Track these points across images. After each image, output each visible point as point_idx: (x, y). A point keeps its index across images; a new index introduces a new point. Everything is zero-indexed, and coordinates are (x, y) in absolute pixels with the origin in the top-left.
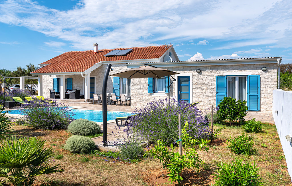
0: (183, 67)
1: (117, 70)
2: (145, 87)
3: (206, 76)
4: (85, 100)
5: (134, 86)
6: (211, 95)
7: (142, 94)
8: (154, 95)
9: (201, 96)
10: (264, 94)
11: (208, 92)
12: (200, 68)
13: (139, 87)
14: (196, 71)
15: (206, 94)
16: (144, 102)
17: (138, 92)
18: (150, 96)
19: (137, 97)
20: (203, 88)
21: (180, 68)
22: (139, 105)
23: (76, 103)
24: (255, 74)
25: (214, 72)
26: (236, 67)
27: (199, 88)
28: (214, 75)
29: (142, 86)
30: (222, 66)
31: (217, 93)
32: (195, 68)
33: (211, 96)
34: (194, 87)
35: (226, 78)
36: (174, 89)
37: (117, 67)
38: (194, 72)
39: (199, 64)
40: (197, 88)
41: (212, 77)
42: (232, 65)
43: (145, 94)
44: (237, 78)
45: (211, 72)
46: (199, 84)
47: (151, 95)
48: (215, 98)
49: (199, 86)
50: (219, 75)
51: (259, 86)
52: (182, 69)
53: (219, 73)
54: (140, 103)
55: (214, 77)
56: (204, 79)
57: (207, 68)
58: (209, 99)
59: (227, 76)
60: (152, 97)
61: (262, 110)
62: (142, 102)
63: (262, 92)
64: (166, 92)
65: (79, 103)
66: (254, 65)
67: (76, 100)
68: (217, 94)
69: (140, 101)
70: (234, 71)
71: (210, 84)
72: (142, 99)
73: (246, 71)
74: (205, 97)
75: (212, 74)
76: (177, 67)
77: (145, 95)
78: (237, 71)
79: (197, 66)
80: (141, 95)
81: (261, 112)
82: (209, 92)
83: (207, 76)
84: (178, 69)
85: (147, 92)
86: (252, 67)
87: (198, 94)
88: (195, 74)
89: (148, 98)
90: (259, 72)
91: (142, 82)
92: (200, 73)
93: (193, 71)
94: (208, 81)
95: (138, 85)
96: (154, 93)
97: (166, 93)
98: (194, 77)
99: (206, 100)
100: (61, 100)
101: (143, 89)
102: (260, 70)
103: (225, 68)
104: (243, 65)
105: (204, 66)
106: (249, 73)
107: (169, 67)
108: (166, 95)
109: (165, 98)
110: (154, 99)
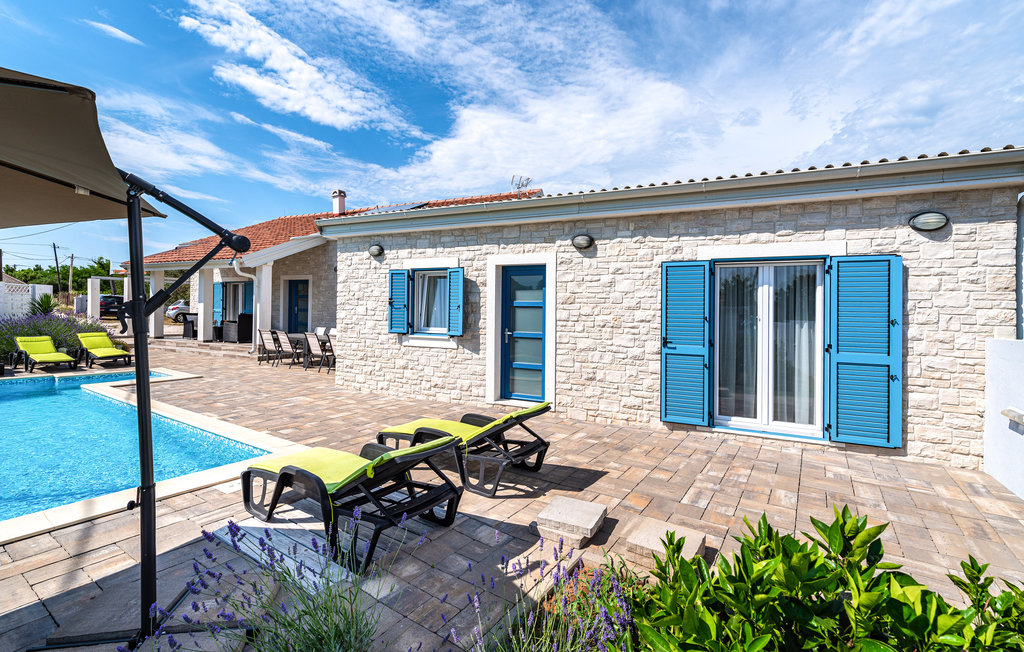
0: (520, 226)
2: (381, 308)
3: (613, 266)
4: (251, 347)
5: (347, 307)
6: (637, 351)
7: (371, 337)
9: (591, 354)
10: (925, 361)
11: (622, 339)
12: (589, 226)
13: (361, 310)
14: (569, 242)
15: (614, 348)
16: (377, 368)
17: (357, 328)
18: (398, 346)
19: (355, 346)
20: (601, 317)
21: (506, 229)
22: (360, 378)
24: (870, 250)
25: (651, 244)
26: (763, 216)
27: (584, 318)
28: (650, 256)
29: (371, 304)
30: (689, 213)
31: (665, 342)
32: (566, 228)
33: (635, 358)
34: (563, 315)
35: (712, 273)
36: (481, 321)
38: (562, 249)
39: (583, 208)
40: (575, 319)
41: (641, 270)
42: (740, 210)
43: (381, 338)
44: (766, 273)
45: (638, 245)
46: (585, 300)
47: (400, 342)
48: (656, 366)
49: (586, 310)
50: (678, 257)
51: (896, 314)
52: (515, 233)
53: (678, 249)
54: (365, 369)
55: (654, 269)
56: (606, 279)
57: (618, 229)
58: (631, 370)
59: (713, 262)
60: (403, 350)
61: (913, 447)
62: (371, 368)
63: (916, 348)
64: (452, 333)
66: (868, 205)
67: (238, 345)
68: (665, 351)
69: (363, 363)
70: (753, 236)
71: (633, 303)
72: (369, 354)
73: (819, 235)
74: (608, 357)
75: (641, 252)
77: (379, 341)
78: (765, 236)
79: (575, 222)
80: (368, 342)
81: (909, 458)
82: (630, 336)
83: (618, 265)
84: (499, 235)
85: (386, 329)
86: (854, 211)
87: (581, 345)
88: (567, 256)
89: (390, 352)
90: (898, 238)
91: (370, 289)
92: (589, 248)
93: (558, 242)
94: (623, 285)
95: (360, 302)
96: (413, 333)
97: (452, 336)
98: (563, 267)
99: (614, 376)
101: (375, 317)
102: (908, 230)
103: (706, 223)
104: (803, 205)
105: (605, 220)
106: (833, 243)
107: (463, 230)
108: (453, 344)
109: (449, 355)
110: (409, 357)
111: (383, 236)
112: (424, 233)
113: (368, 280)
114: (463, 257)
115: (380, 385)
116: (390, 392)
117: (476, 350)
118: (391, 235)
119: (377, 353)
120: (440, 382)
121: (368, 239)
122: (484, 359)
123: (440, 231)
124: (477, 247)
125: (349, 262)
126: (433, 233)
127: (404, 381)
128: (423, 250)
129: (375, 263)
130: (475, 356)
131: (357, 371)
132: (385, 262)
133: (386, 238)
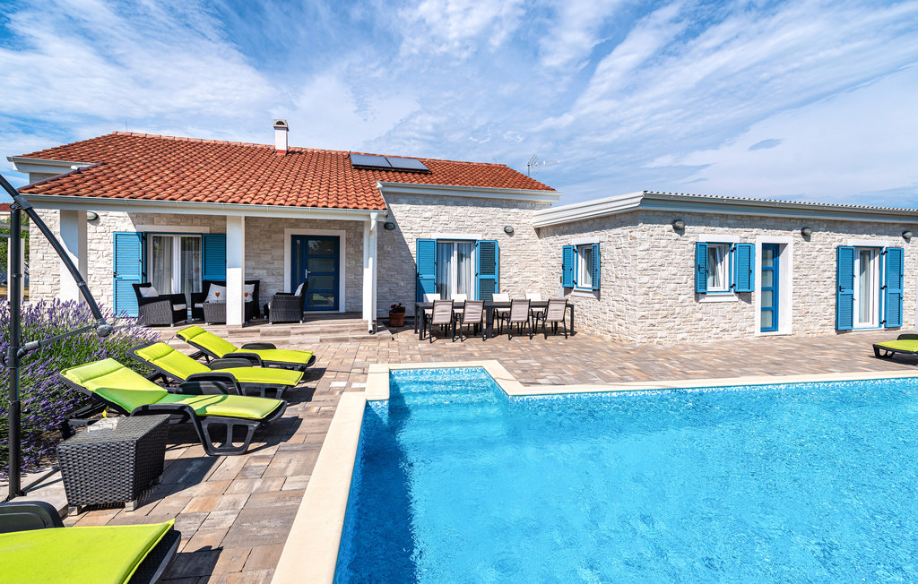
0: (775, 218)
1: (428, 214)
2: (682, 273)
3: (818, 247)
5: (651, 272)
6: (826, 294)
7: (674, 297)
8: (707, 299)
9: (807, 298)
12: (809, 223)
14: (800, 231)
15: (816, 293)
16: (677, 323)
17: (659, 291)
18: (694, 303)
19: (657, 306)
20: (813, 276)
21: (768, 220)
22: (664, 334)
23: (327, 340)
24: (893, 245)
25: (832, 236)
27: (804, 277)
28: (831, 243)
29: (673, 270)
30: (846, 221)
31: (840, 288)
32: (799, 222)
33: (826, 298)
34: (796, 275)
37: (429, 207)
38: (796, 235)
40: (801, 277)
41: (828, 250)
42: (864, 223)
43: (681, 298)
45: (826, 236)
46: (805, 266)
47: (696, 300)
48: (833, 301)
49: (806, 272)
50: (842, 244)
51: (902, 273)
52: (774, 223)
53: (843, 240)
55: (832, 250)
56: (814, 254)
57: (820, 227)
58: (823, 305)
60: (698, 305)
62: (672, 324)
64: (741, 290)
65: (346, 340)
66: (895, 226)
68: (840, 293)
69: (666, 320)
70: (865, 236)
71: (824, 268)
72: (673, 312)
73: (882, 237)
74: (813, 299)
75: (829, 240)
76: (761, 217)
77: (680, 301)
79: (803, 219)
80: (670, 302)
82: (823, 286)
83: (821, 247)
84: (763, 222)
87: (803, 294)
88: (799, 239)
90: (898, 241)
91: (673, 257)
92: (808, 236)
93: (794, 231)
94: (821, 258)
95: (662, 268)
98: (795, 246)
99: (819, 309)
100: (231, 332)
101: (677, 281)
102: (901, 238)
103: (851, 228)
104: (879, 223)
105: (815, 220)
106: (886, 242)
107: (742, 216)
108: (736, 298)
109: (732, 306)
110: (704, 311)
111: (684, 213)
112: (716, 215)
113: (669, 249)
114: (743, 235)
115: (681, 336)
116: (687, 341)
117: (749, 301)
118: (689, 213)
119: (678, 310)
120: (726, 326)
121: (670, 214)
122: (753, 307)
123: (727, 215)
124: (750, 230)
125: (651, 232)
126: (722, 215)
127: (700, 330)
128: (713, 228)
129: (676, 235)
130: (748, 305)
131: (660, 328)
132: (686, 235)
133: (686, 215)
